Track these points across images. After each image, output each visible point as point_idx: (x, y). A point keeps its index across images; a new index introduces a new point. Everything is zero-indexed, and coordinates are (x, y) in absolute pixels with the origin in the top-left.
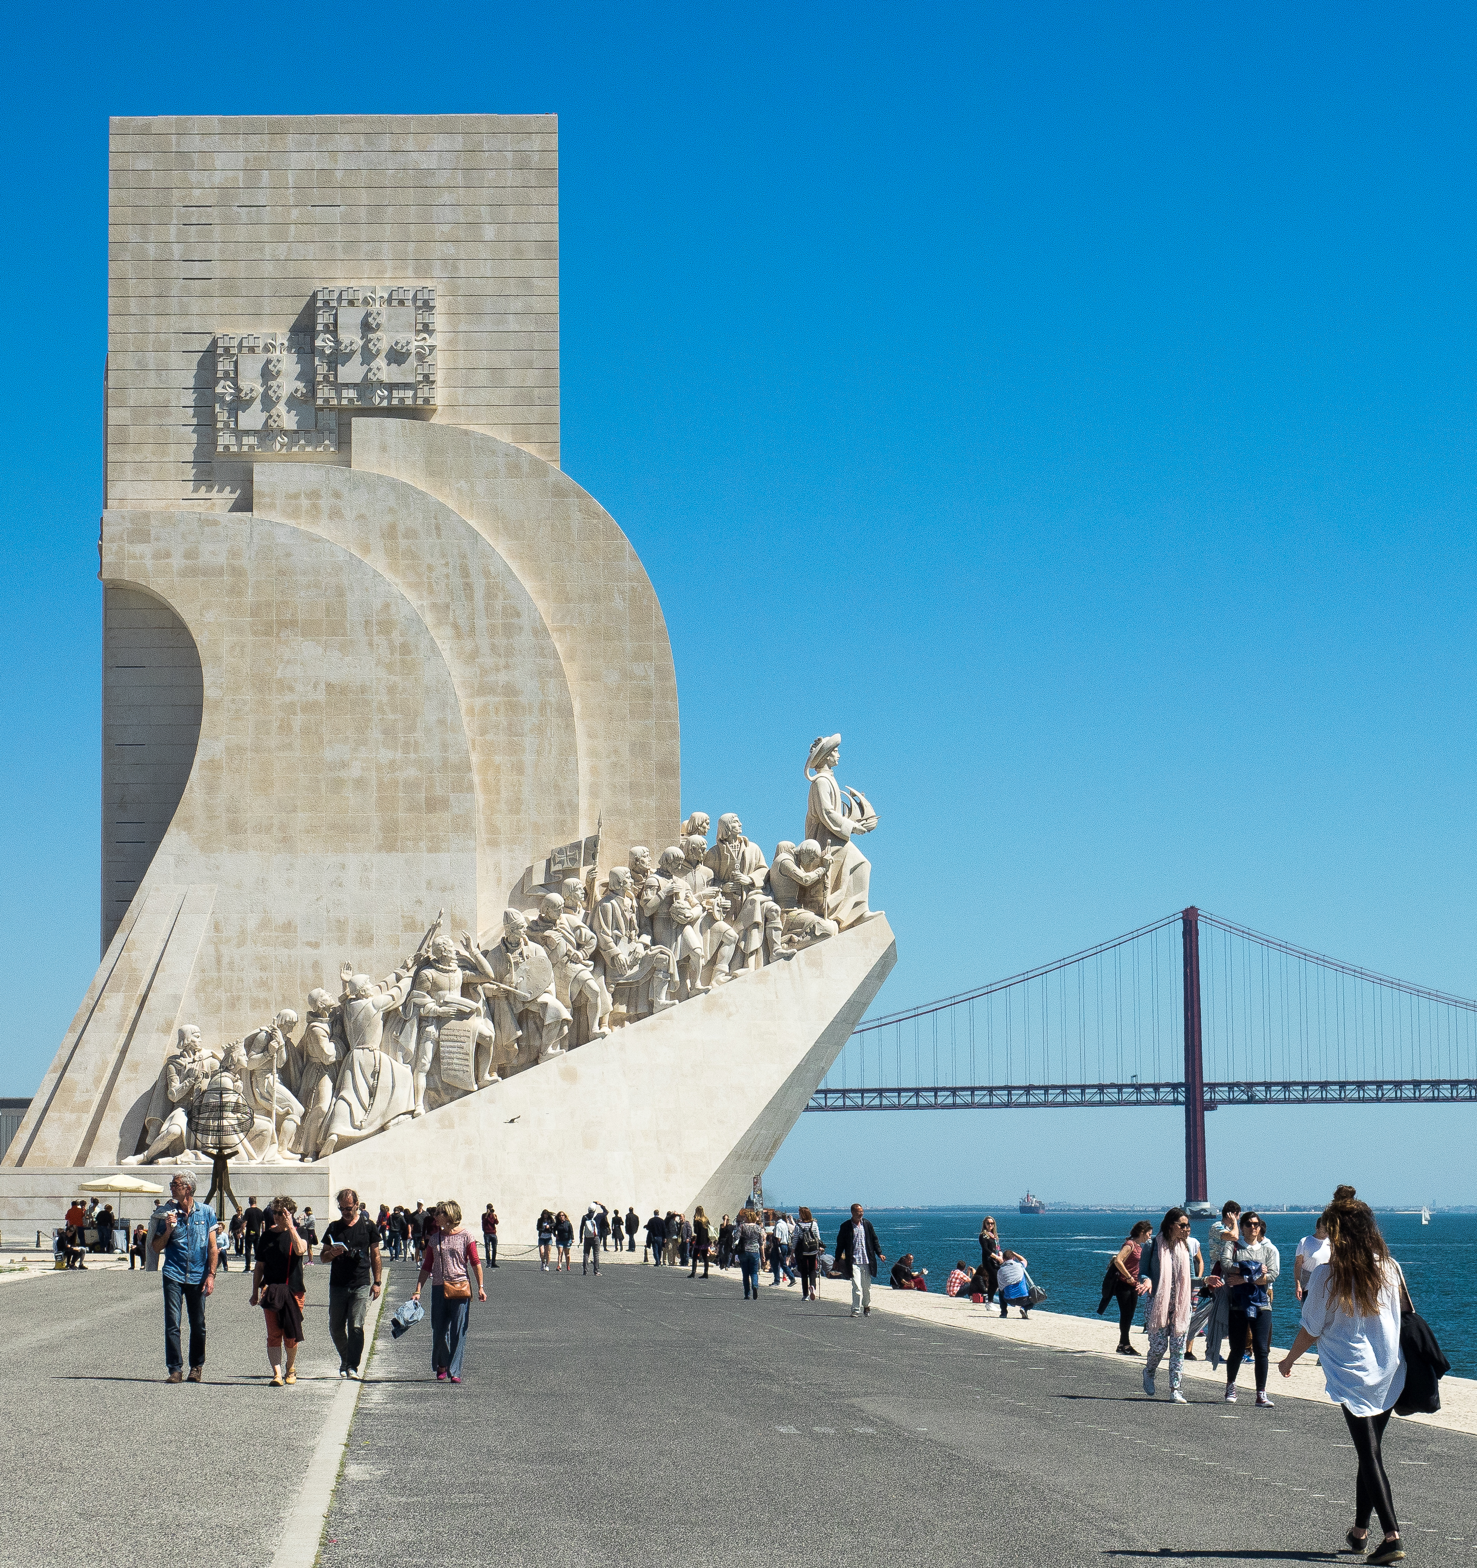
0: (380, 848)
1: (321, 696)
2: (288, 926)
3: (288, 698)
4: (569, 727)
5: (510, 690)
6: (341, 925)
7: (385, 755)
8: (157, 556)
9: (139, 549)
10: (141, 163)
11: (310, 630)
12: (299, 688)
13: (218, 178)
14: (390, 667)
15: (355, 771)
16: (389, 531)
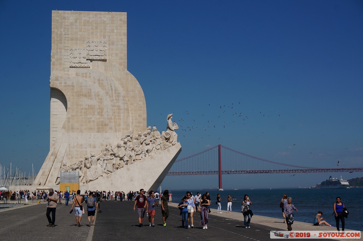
0: (97, 132)
3: (82, 107)
4: (128, 113)
5: (119, 106)
6: (90, 145)
8: (60, 83)
9: (56, 82)
10: (57, 18)
11: (85, 96)
13: (70, 21)
15: (93, 119)
16: (99, 80)
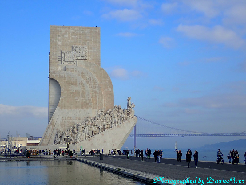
0: (81, 109)
1: (74, 91)
2: (71, 118)
4: (102, 96)
5: (96, 91)
6: (77, 118)
7: (82, 98)
8: (56, 75)
9: (53, 75)
10: (53, 31)
11: (73, 84)
12: (72, 90)
13: (62, 33)
14: (82, 88)
15: (78, 100)
16: (82, 73)
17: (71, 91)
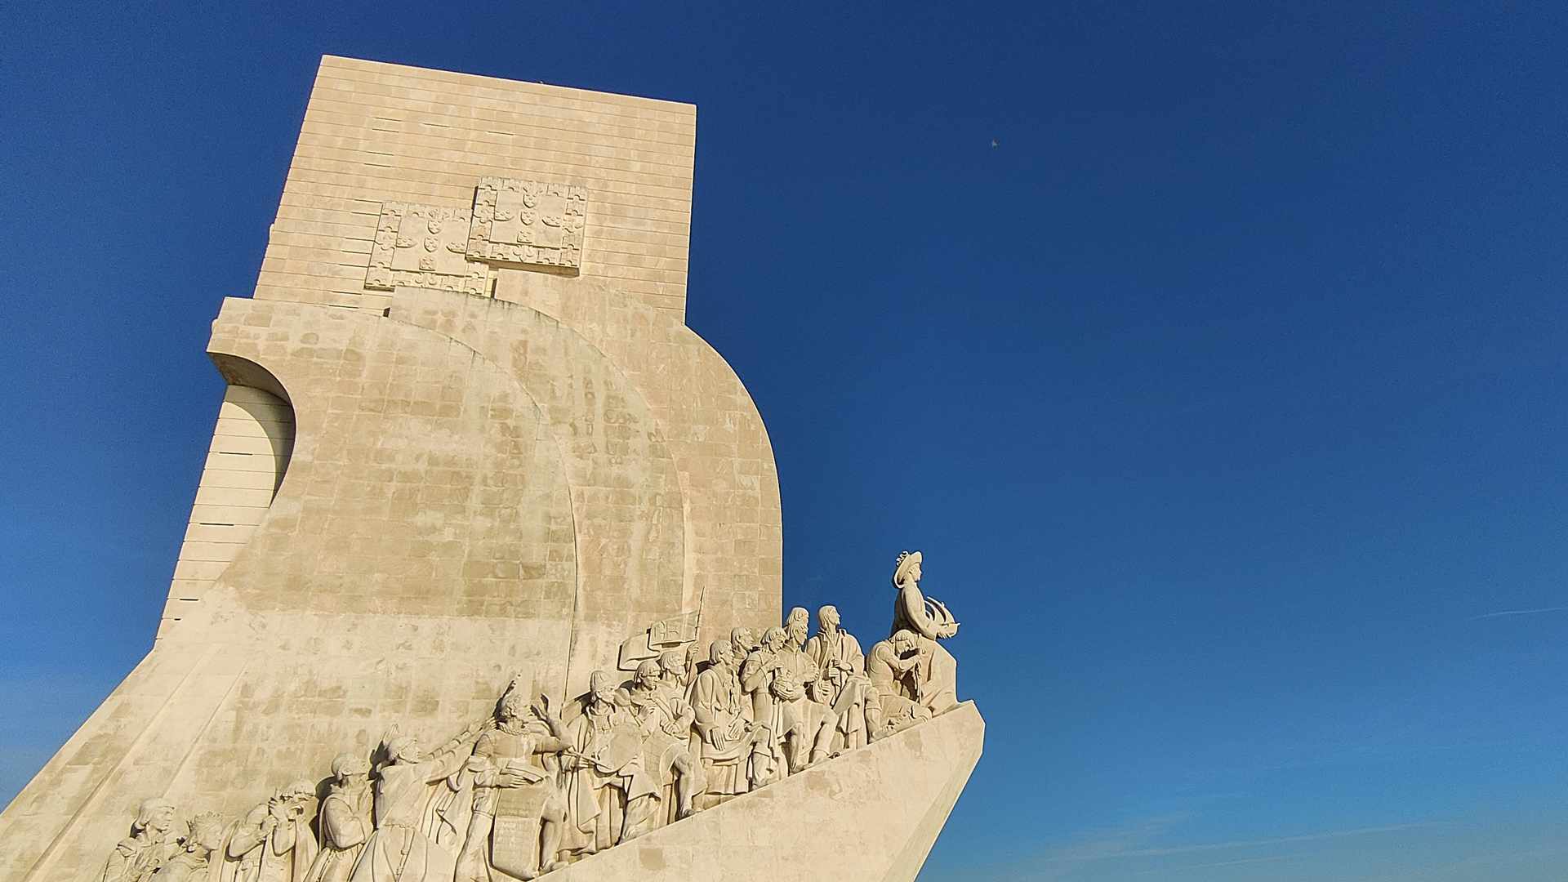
1: (422, 467)
2: (336, 693)
3: (385, 466)
6: (401, 693)
7: (481, 523)
8: (272, 338)
9: (253, 330)
10: (344, 87)
11: (422, 408)
12: (399, 457)
13: (409, 105)
15: (448, 536)
16: (519, 347)
17: (391, 459)
